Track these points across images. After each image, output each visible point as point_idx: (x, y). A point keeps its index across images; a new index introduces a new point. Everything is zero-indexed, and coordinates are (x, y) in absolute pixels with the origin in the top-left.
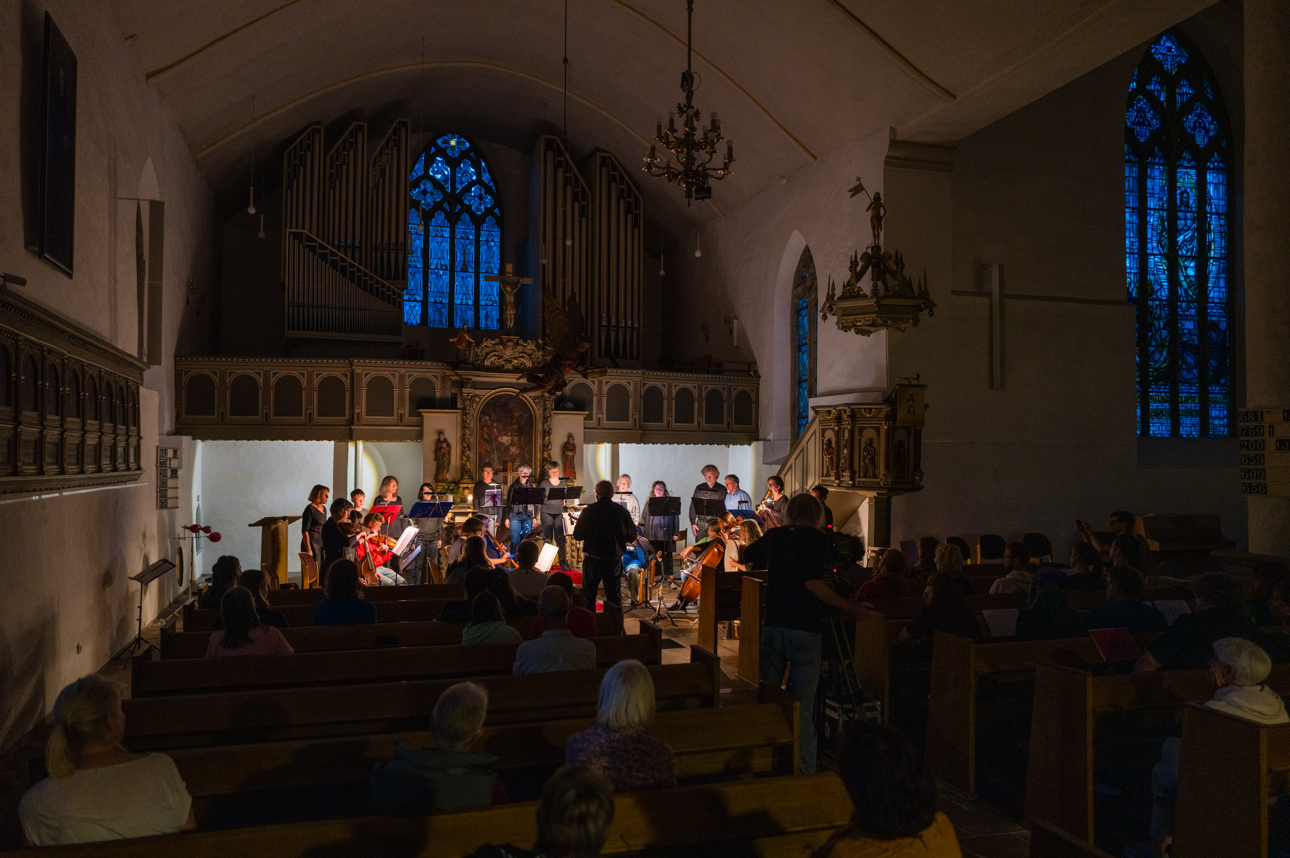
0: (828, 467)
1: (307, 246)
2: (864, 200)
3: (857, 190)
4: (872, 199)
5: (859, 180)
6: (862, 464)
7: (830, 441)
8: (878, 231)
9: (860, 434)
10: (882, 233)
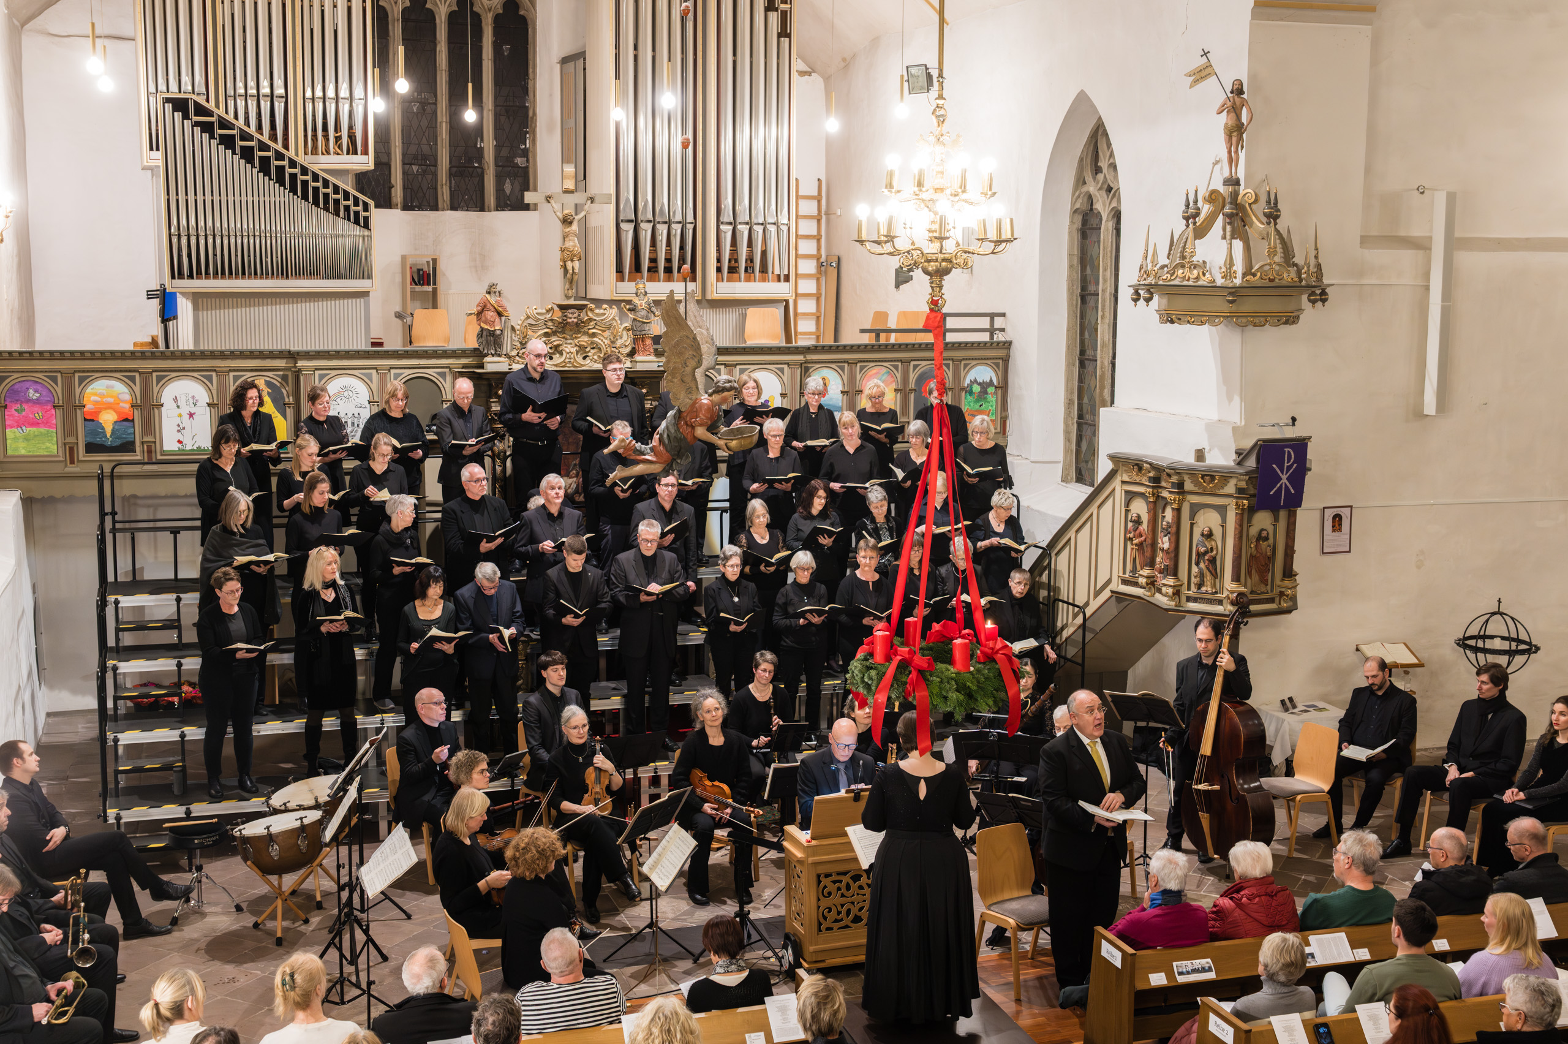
0: (1135, 560)
1: (197, 124)
2: (1215, 93)
3: (1202, 74)
4: (1228, 90)
5: (1205, 54)
6: (1195, 569)
7: (1138, 522)
8: (1236, 152)
9: (1192, 516)
10: (1242, 155)
